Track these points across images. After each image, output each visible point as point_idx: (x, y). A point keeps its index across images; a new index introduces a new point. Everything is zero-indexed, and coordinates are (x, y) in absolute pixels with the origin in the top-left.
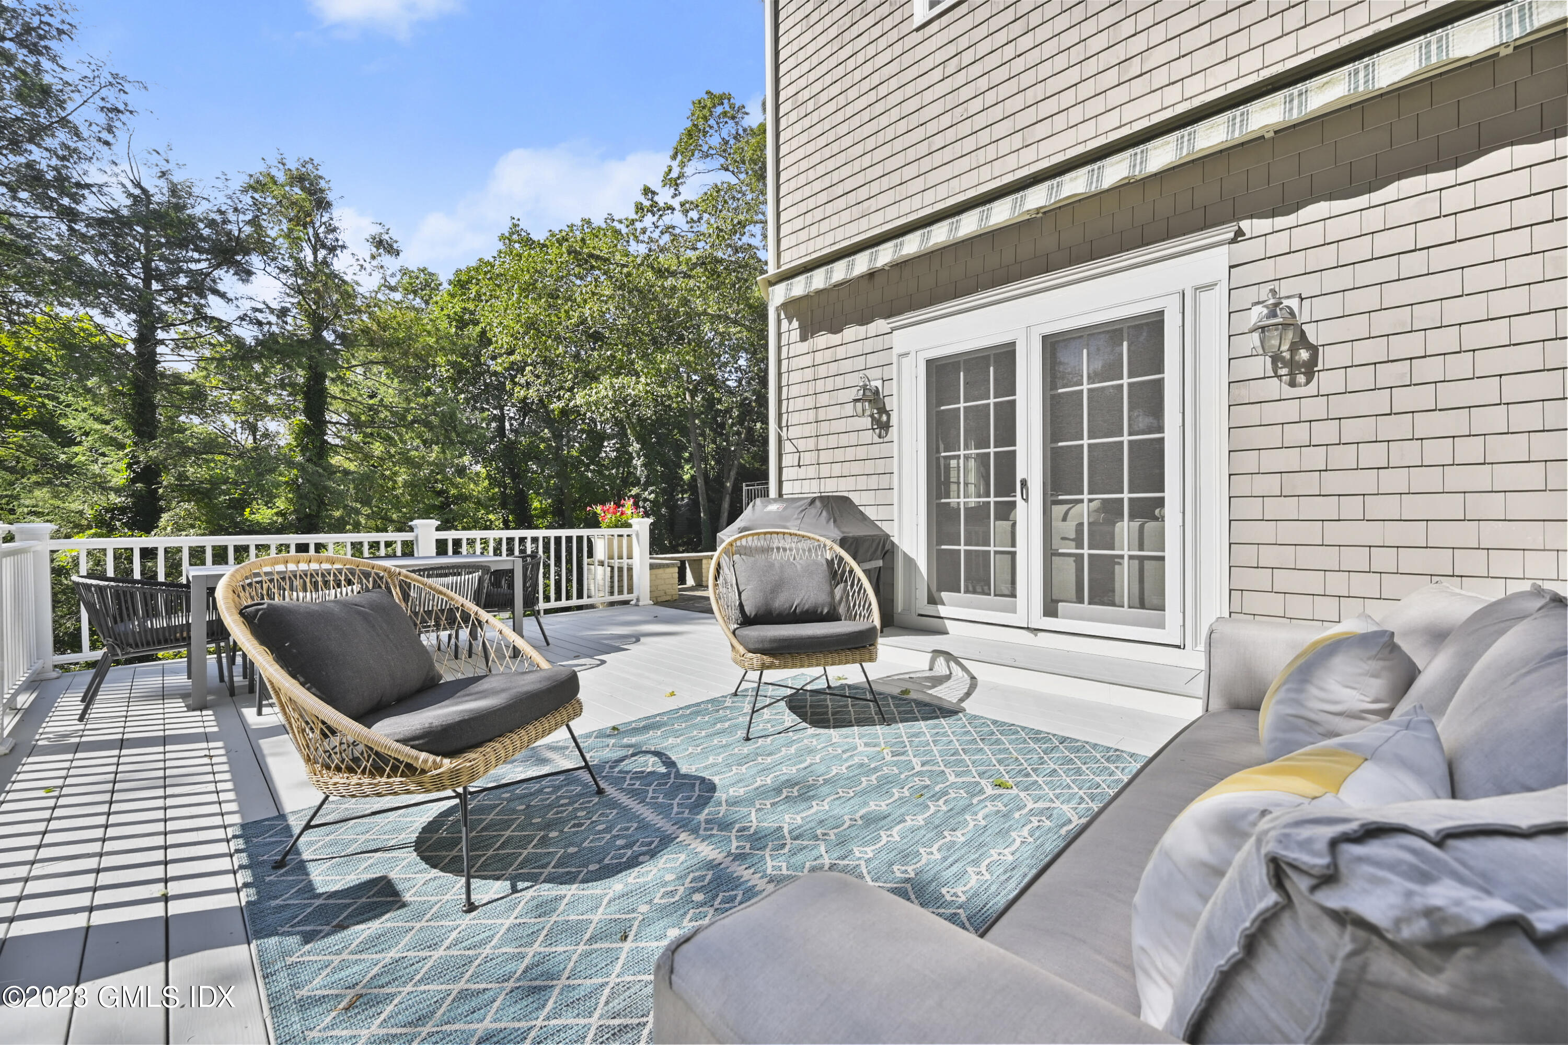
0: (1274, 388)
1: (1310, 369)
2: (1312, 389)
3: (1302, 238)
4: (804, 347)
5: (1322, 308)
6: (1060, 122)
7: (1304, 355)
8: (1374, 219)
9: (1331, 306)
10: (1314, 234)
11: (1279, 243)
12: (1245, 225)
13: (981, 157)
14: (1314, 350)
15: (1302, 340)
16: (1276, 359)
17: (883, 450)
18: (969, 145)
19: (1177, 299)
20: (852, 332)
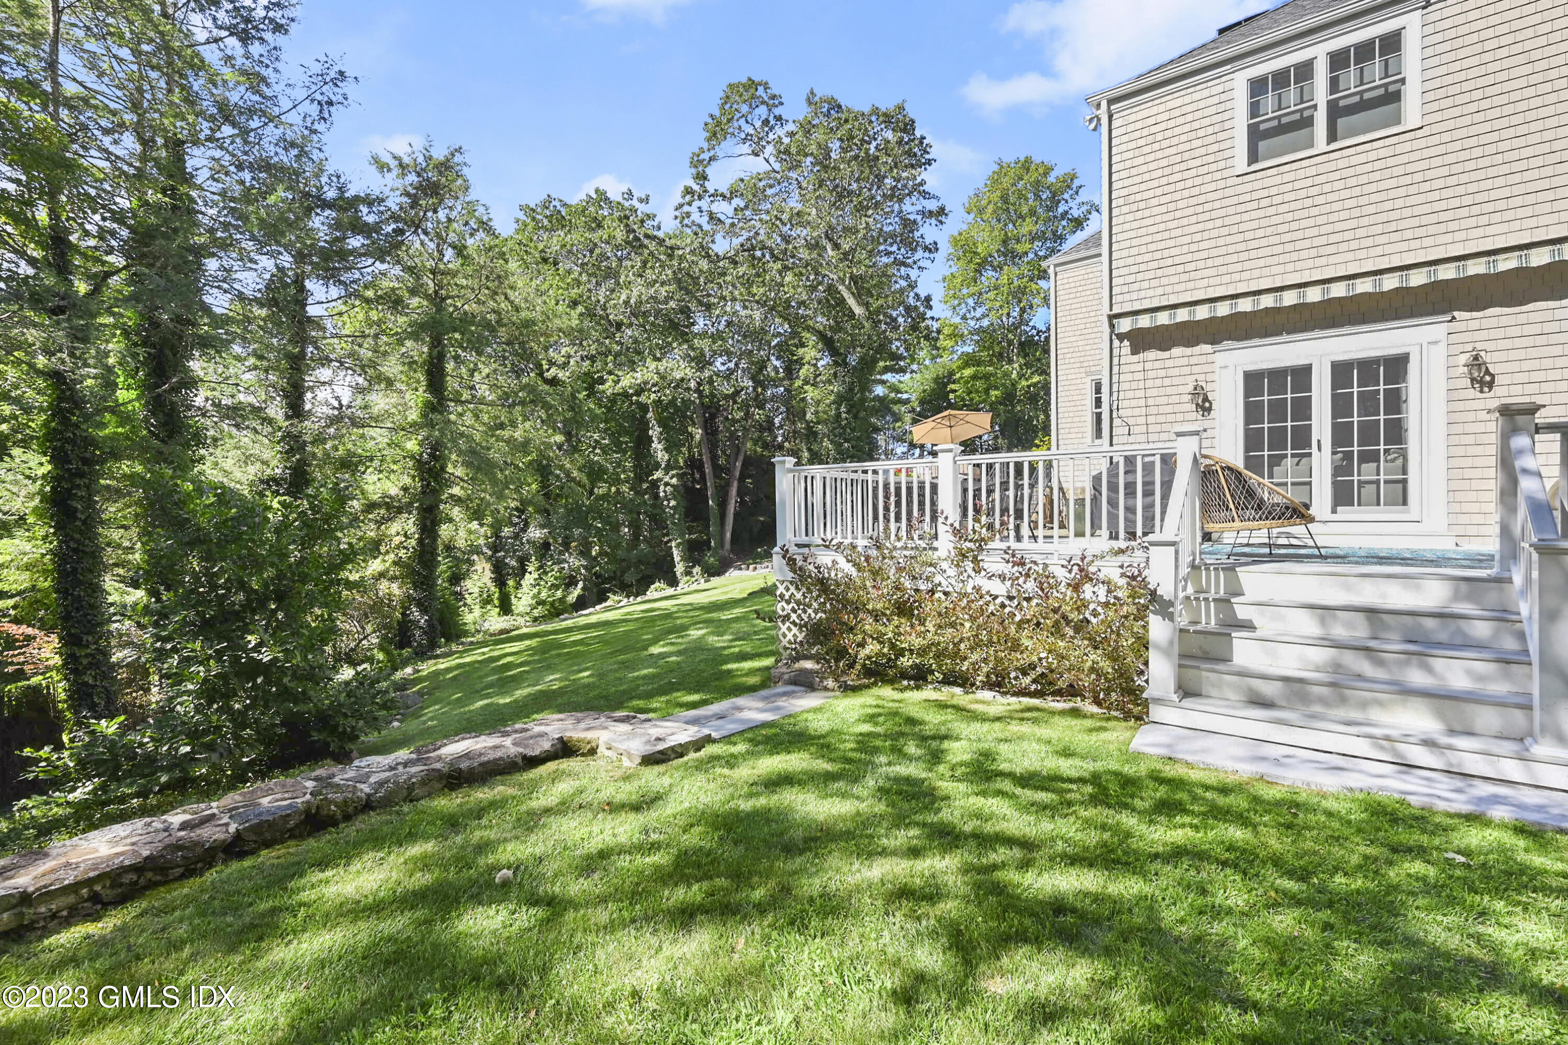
0: (1472, 393)
1: (1491, 385)
2: (1492, 394)
3: (1486, 323)
4: (1135, 358)
5: (1496, 357)
6: (1343, 247)
7: (1488, 378)
8: (1523, 318)
9: (1502, 356)
10: (1493, 322)
11: (1474, 325)
12: (1456, 314)
13: (1287, 257)
14: (1493, 376)
15: (1487, 372)
16: (1473, 380)
17: (1207, 424)
18: (1277, 249)
19: (1418, 348)
20: (1177, 351)
